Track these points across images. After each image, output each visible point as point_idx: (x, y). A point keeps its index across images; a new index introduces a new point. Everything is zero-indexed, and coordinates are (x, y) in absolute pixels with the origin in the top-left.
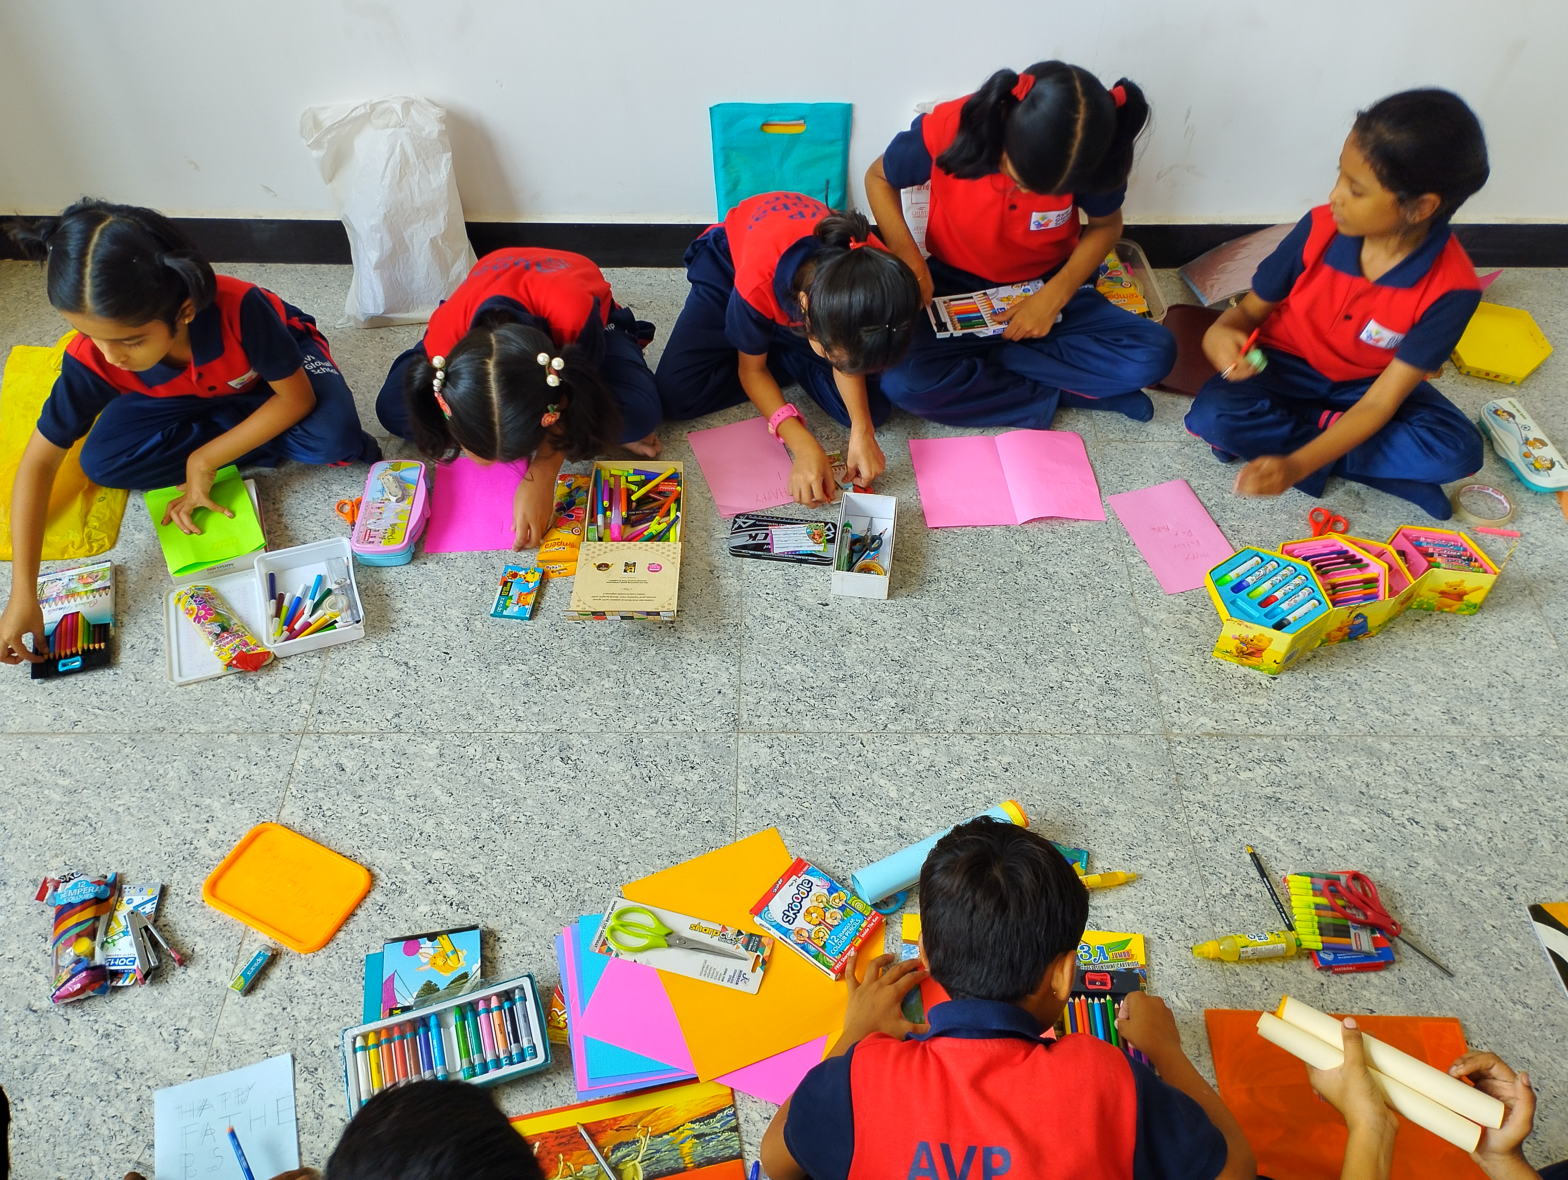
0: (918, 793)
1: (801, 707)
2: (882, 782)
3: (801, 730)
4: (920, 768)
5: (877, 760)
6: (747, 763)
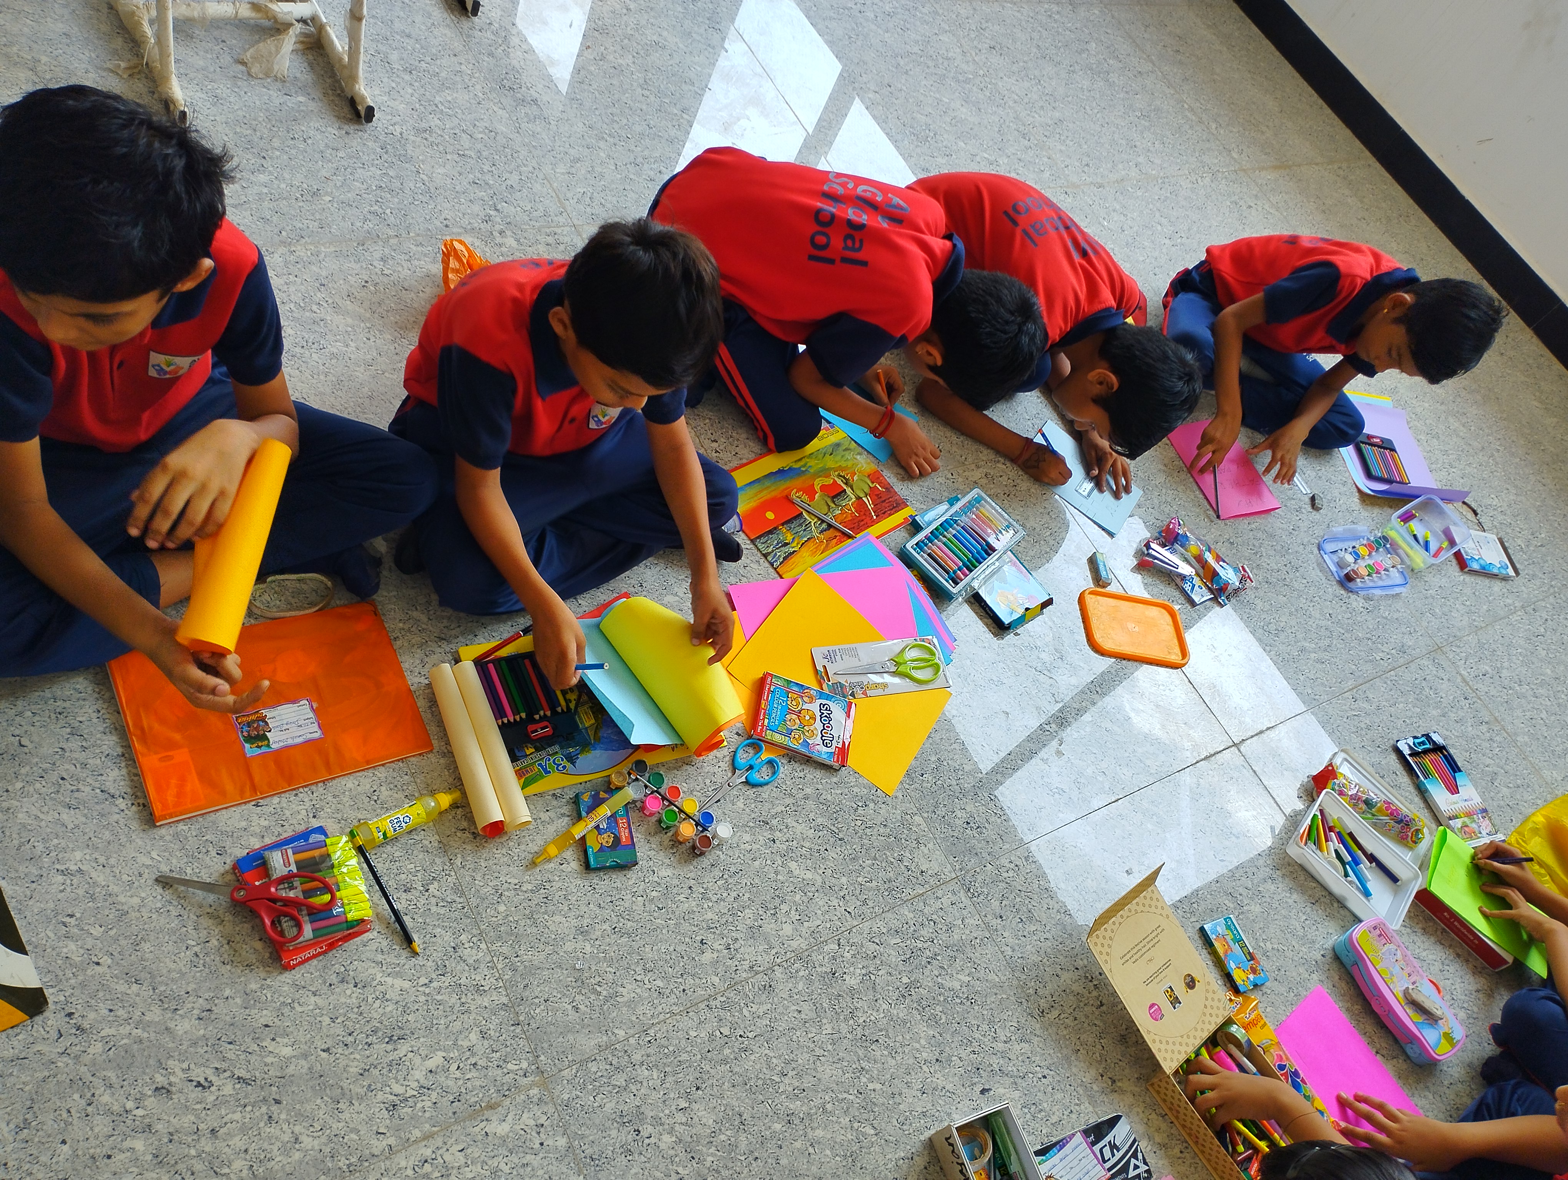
0: (772, 876)
1: (925, 932)
2: (809, 875)
4: (784, 908)
5: (826, 898)
6: (930, 846)
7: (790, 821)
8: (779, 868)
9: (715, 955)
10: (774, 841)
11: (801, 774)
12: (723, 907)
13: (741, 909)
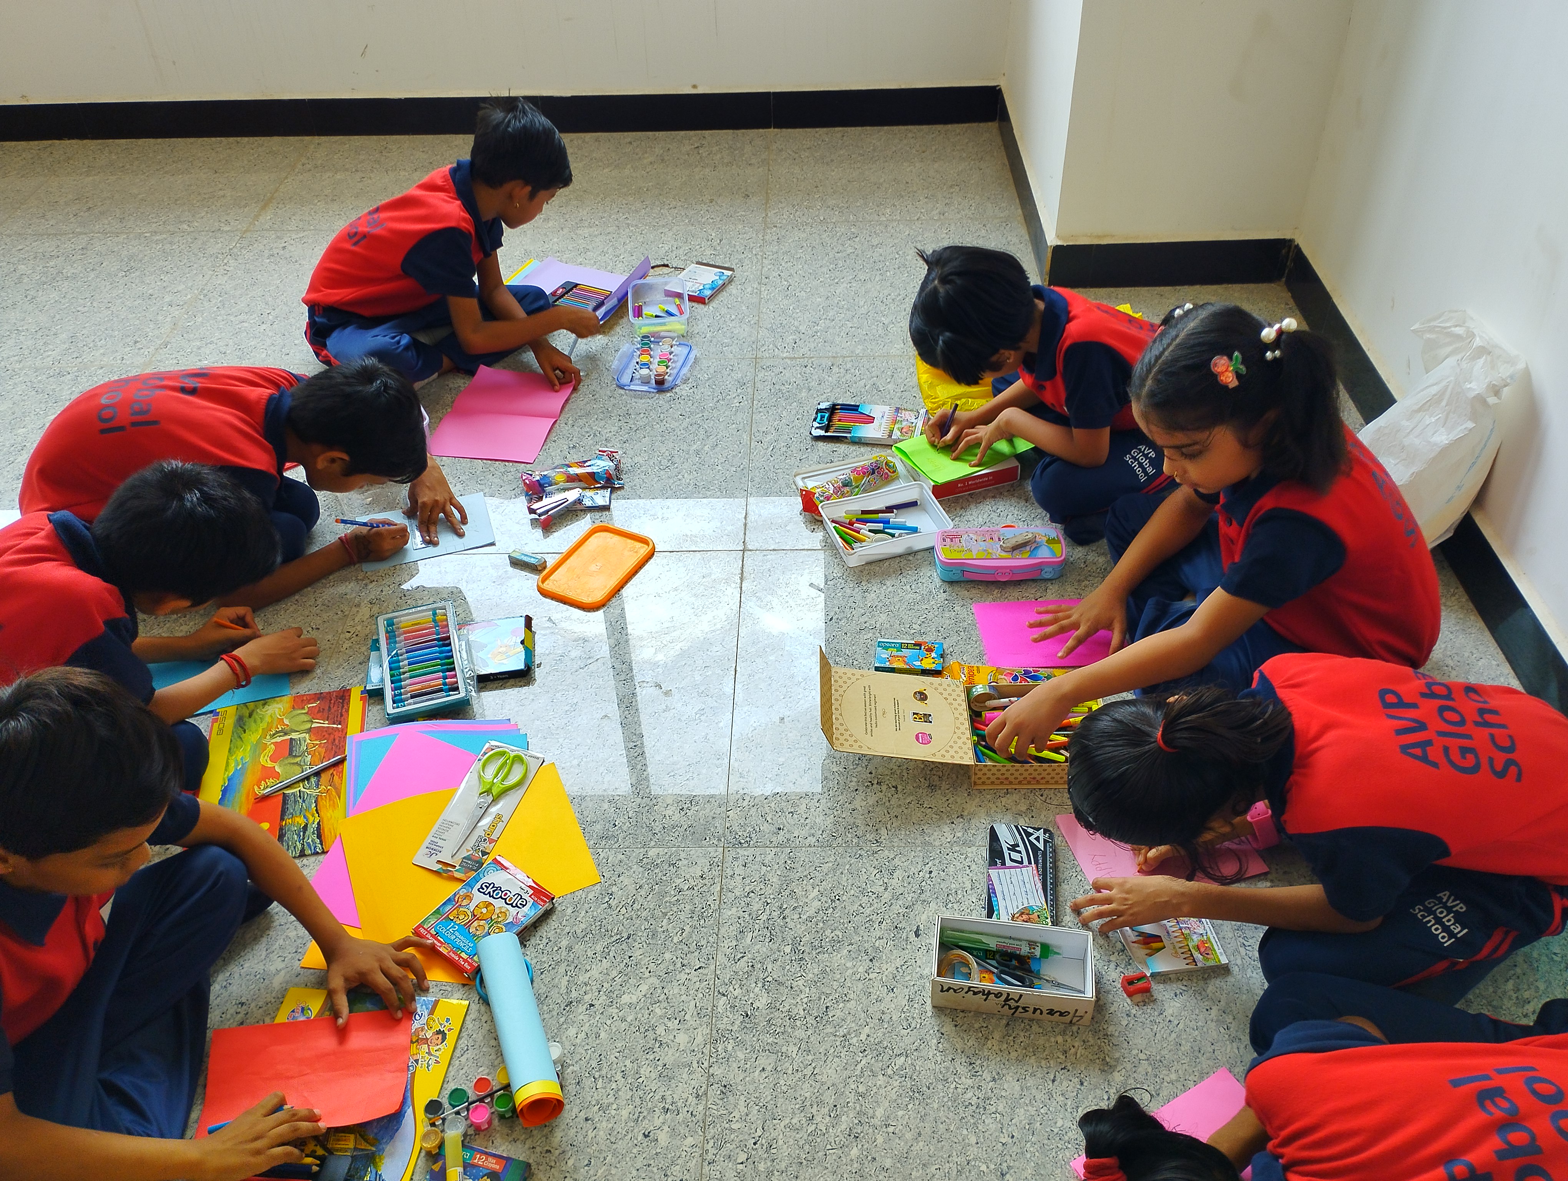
0: (624, 1026)
1: (756, 905)
2: (644, 988)
3: (723, 906)
4: (660, 1030)
5: (675, 983)
6: (683, 856)
7: (583, 978)
8: (620, 1014)
9: (666, 1128)
10: (592, 1005)
11: (545, 941)
12: (625, 1094)
13: (638, 1076)
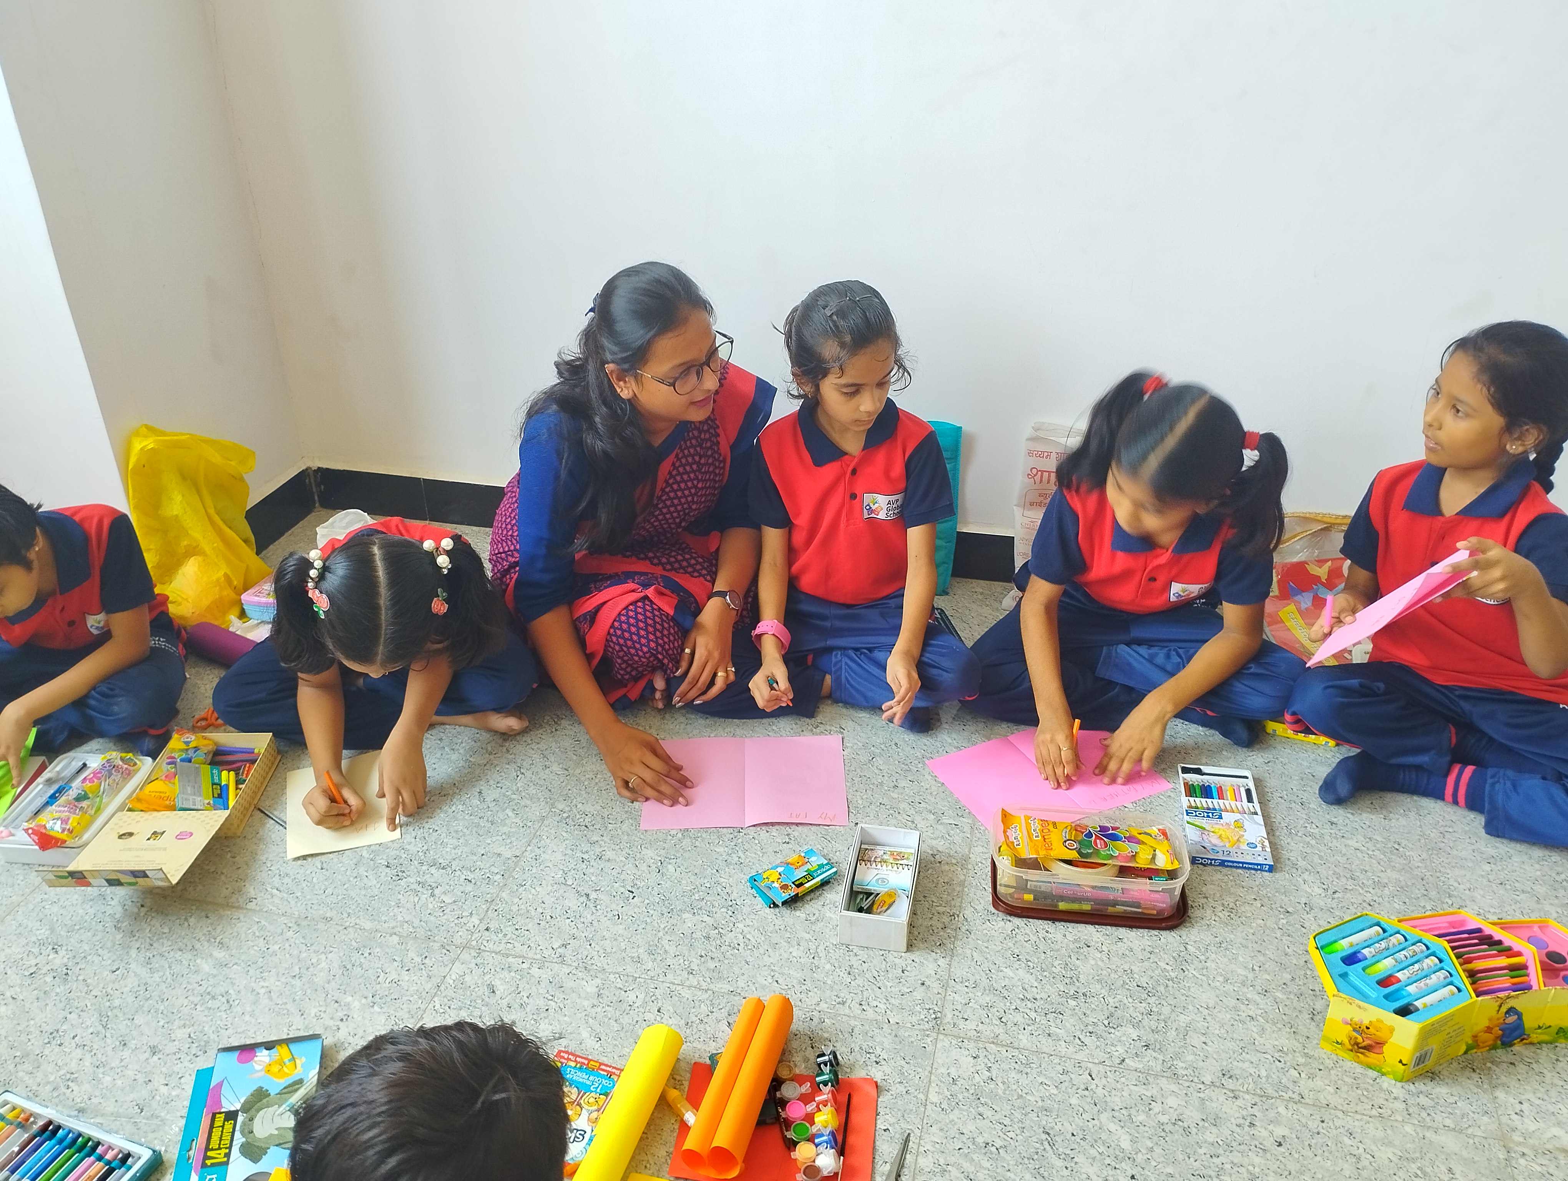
0: (1158, 1150)
1: (1018, 1018)
2: (1113, 1127)
3: (1016, 1045)
4: (1164, 1119)
5: (1108, 1099)
6: (943, 1070)
